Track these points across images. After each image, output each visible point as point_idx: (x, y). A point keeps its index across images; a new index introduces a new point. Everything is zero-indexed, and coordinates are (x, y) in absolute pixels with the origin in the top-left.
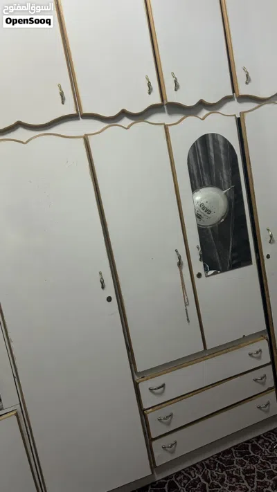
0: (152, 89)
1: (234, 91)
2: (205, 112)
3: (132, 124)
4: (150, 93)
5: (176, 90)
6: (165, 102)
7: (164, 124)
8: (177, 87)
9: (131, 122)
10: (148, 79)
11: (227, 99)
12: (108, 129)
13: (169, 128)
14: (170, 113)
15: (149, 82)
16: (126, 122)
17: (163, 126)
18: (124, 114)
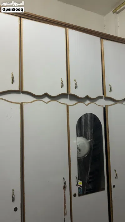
0: (63, 86)
1: (103, 94)
2: (88, 102)
3: (49, 101)
4: (62, 87)
5: (75, 88)
6: (69, 93)
7: (67, 104)
8: (76, 87)
9: (49, 100)
10: (62, 80)
11: (100, 97)
12: (36, 102)
13: (69, 106)
14: (71, 99)
15: (62, 82)
16: (46, 99)
17: (66, 105)
18: (46, 95)
